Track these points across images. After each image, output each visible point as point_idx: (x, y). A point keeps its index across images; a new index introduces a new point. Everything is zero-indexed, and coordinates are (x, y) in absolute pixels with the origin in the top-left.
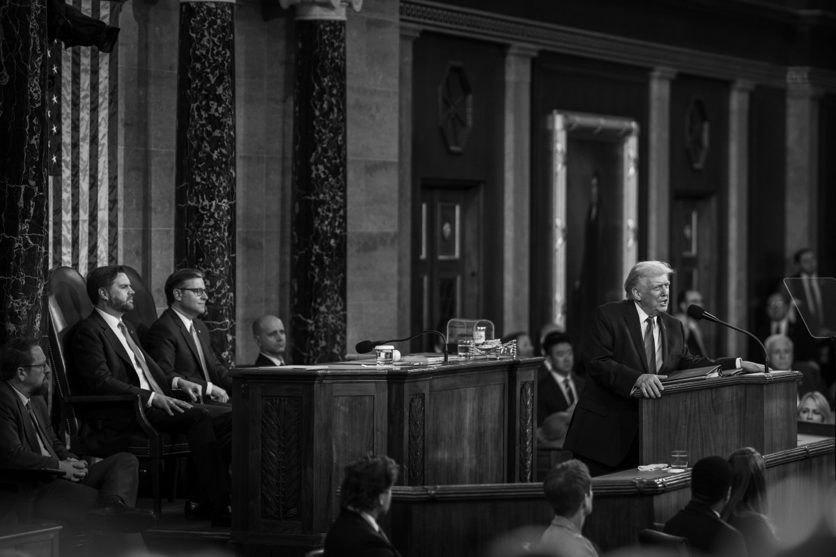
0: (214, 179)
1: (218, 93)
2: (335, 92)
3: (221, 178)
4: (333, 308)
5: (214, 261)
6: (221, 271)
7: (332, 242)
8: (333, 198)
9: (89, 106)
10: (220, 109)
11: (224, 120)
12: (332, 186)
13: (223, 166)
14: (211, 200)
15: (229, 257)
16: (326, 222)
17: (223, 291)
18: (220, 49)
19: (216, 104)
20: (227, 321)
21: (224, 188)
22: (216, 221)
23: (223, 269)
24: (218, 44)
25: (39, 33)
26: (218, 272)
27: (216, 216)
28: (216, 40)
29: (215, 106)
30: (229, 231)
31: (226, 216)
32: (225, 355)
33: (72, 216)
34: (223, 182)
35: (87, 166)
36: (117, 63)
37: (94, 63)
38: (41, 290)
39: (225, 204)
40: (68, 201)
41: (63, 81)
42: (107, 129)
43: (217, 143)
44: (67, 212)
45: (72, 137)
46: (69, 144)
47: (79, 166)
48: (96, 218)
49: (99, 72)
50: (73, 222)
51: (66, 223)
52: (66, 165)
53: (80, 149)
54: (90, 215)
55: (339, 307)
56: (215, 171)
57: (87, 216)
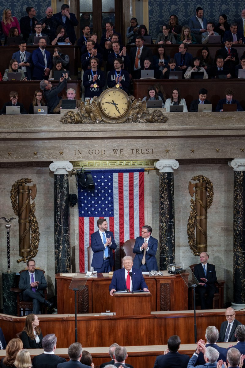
1: (162, 196)
2: (238, 191)
4: (238, 250)
5: (162, 239)
8: (238, 220)
9: (128, 199)
10: (163, 200)
11: (164, 203)
12: (237, 217)
13: (164, 215)
14: (161, 223)
15: (166, 238)
16: (236, 227)
17: (164, 247)
18: (163, 184)
19: (162, 198)
20: (166, 254)
22: (162, 229)
25: (60, 188)
26: (163, 242)
27: (162, 227)
28: (162, 182)
30: (165, 231)
31: (165, 227)
32: (165, 263)
33: (120, 226)
34: (164, 219)
35: (128, 214)
36: (143, 187)
37: (131, 188)
38: (61, 248)
39: (165, 225)
40: (117, 223)
41: (114, 194)
42: (138, 204)
43: (162, 209)
44: (117, 226)
45: (119, 207)
46: (118, 209)
47: (123, 214)
48: (133, 226)
49: (134, 190)
50: (120, 228)
51: (116, 228)
52: (116, 214)
53: (124, 210)
54: (130, 226)
55: (240, 250)
56: (162, 216)
57: (129, 226)
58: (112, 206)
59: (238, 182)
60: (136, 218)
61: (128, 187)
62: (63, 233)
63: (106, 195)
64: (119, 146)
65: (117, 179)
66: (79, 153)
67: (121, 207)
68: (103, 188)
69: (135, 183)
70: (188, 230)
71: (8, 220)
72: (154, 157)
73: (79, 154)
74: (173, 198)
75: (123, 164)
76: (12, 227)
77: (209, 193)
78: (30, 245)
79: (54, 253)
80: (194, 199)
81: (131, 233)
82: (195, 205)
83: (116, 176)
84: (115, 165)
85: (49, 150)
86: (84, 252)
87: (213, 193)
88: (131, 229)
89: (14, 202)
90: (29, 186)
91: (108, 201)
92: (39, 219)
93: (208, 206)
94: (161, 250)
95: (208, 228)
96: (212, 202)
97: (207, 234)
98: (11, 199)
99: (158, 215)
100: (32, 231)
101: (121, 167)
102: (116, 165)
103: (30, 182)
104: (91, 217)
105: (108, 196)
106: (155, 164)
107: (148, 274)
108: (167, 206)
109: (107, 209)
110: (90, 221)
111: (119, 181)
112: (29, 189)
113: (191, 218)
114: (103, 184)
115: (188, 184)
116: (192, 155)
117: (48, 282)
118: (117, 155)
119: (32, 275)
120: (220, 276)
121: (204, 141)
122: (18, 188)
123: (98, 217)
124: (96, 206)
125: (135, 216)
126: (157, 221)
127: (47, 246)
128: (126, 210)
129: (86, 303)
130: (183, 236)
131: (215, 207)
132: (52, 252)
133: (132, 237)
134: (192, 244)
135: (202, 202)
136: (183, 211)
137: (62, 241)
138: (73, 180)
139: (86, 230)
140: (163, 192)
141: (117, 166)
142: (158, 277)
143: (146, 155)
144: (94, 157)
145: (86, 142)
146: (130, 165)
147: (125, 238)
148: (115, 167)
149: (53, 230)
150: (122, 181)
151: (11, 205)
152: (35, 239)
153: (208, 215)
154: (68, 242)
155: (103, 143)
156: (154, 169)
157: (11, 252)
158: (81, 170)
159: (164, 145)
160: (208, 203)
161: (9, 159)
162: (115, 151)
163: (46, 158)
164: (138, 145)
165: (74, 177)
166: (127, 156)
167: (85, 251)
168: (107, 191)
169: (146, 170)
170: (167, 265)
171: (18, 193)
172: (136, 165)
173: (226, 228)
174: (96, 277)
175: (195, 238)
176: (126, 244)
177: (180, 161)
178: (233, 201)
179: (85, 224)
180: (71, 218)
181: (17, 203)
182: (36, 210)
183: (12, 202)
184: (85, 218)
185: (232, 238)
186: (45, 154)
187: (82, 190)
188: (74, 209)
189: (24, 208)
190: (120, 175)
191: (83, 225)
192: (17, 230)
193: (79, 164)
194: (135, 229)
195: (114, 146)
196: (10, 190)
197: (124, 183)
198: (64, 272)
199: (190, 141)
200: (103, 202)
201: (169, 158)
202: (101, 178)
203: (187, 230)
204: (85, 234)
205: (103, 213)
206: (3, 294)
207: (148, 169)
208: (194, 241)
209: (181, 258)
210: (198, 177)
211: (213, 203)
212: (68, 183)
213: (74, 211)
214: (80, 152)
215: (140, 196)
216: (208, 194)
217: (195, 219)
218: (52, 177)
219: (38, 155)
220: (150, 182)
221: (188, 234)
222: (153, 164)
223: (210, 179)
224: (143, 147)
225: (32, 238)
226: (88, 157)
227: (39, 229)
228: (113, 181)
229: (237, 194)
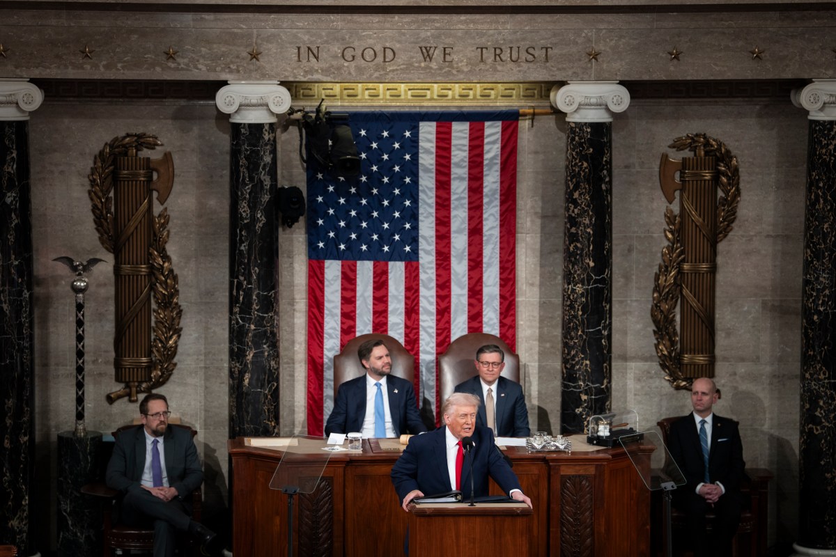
0: (571, 267)
1: (574, 197)
2: (821, 185)
3: (576, 267)
4: (815, 376)
5: (570, 334)
6: (575, 343)
7: (816, 317)
8: (817, 279)
9: (466, 206)
10: (576, 211)
11: (579, 219)
12: (816, 269)
13: (578, 257)
14: (569, 284)
15: (583, 332)
16: (811, 300)
17: (577, 359)
18: (577, 161)
19: (573, 206)
20: (581, 383)
21: (579, 275)
22: (571, 301)
23: (576, 341)
24: (576, 157)
25: (248, 168)
26: (572, 343)
27: (571, 297)
28: (574, 153)
29: (572, 208)
30: (582, 311)
31: (581, 297)
32: (578, 411)
33: (437, 292)
34: (578, 272)
35: (463, 252)
36: (515, 169)
37: (475, 171)
38: (250, 356)
39: (579, 289)
40: (430, 280)
41: (420, 188)
42: (498, 223)
43: (573, 238)
44: (429, 289)
45: (437, 231)
46: (432, 237)
47: (449, 253)
48: (480, 292)
49: (484, 178)
50: (438, 296)
51: (425, 298)
52: (427, 252)
53: (453, 240)
54: (470, 290)
55: (822, 376)
56: (571, 261)
57: (465, 291)
58: (415, 228)
59: (820, 157)
60: (489, 265)
61: (464, 167)
62: (257, 310)
63: (397, 191)
64: (439, 37)
65: (429, 141)
66: (311, 55)
67: (443, 230)
68: (386, 168)
69: (487, 156)
70: (656, 307)
71: (82, 264)
72: (552, 73)
73: (313, 60)
74: (610, 205)
75: (450, 93)
76: (92, 289)
77: (727, 193)
78: (151, 346)
79: (226, 372)
80: (676, 208)
81: (471, 314)
82: (679, 227)
83: (428, 132)
84: (425, 96)
85: (215, 46)
86: (322, 371)
87: (738, 190)
88: (474, 301)
89: (100, 205)
90: (148, 159)
91: (403, 210)
92: (182, 264)
93: (721, 233)
94: (566, 368)
95: (718, 302)
96: (733, 221)
97: (717, 322)
98: (92, 199)
99: (559, 258)
100: (157, 302)
101: (444, 104)
102: (428, 97)
103: (152, 146)
104: (346, 259)
105: (403, 196)
106: (552, 94)
107: (525, 445)
108: (589, 230)
109: (397, 237)
110: (343, 273)
111: (437, 147)
112: (148, 168)
113: (664, 269)
114: (386, 157)
115: (658, 162)
116: (672, 69)
117: (207, 466)
118: (434, 65)
119: (155, 443)
120: (756, 455)
121: (714, 23)
122: (114, 162)
123: (369, 260)
124: (364, 225)
125: (485, 260)
126: (555, 278)
127: (203, 351)
128: (459, 242)
129: (325, 535)
130: (639, 326)
131: (743, 236)
132: (220, 369)
133: (475, 325)
134: (666, 353)
135: (701, 220)
136: (639, 247)
137: (254, 336)
138: (291, 143)
139: (330, 301)
140: (576, 187)
141: (432, 99)
142: (554, 455)
143: (525, 66)
144: (360, 70)
145: (333, 22)
146: (475, 98)
147: (452, 327)
148: (425, 104)
149: (226, 300)
150: (448, 150)
151: (91, 217)
152: (165, 327)
153: (720, 260)
154: (271, 339)
155: (388, 25)
156: (549, 110)
157: (87, 368)
158: (318, 110)
159: (584, 35)
160: (721, 222)
161: (83, 68)
162: (427, 54)
163: (204, 69)
164: (500, 33)
165: (294, 131)
166: (466, 69)
167: (325, 366)
168: (397, 180)
169: (525, 115)
170: (586, 418)
171: (115, 179)
172: (493, 97)
173: (776, 304)
174: (360, 451)
175: (675, 334)
176: (455, 347)
177: (635, 88)
178: (803, 219)
179: (326, 283)
180: (283, 262)
181: (109, 211)
182: (172, 234)
183: (94, 208)
184: (328, 263)
185: (796, 337)
186: (203, 57)
187: (320, 176)
188: (294, 236)
189: (132, 229)
190: (441, 129)
191: (320, 285)
192: (108, 299)
193: (311, 93)
194: (484, 302)
195: (423, 35)
196: (88, 171)
197: (455, 156)
198: (257, 434)
199: (670, 22)
200: (386, 214)
201: (600, 79)
202: (379, 139)
203: (650, 307)
204: (328, 315)
205: (386, 249)
206: (59, 503)
207: (531, 111)
208: (673, 343)
209: (630, 397)
210: (692, 138)
211: (737, 222)
212: (274, 152)
213: (292, 241)
214: (315, 52)
215: (503, 197)
216: (724, 195)
217: (678, 273)
218: (224, 133)
219: (179, 60)
220: (536, 153)
221: (656, 321)
222: (549, 96)
223: (731, 144)
224: (517, 40)
225: (156, 323)
226: (339, 69)
227: (181, 296)
228: (417, 147)
229: (817, 196)
